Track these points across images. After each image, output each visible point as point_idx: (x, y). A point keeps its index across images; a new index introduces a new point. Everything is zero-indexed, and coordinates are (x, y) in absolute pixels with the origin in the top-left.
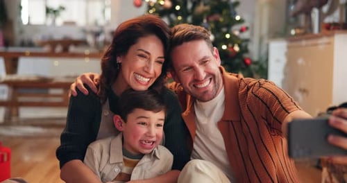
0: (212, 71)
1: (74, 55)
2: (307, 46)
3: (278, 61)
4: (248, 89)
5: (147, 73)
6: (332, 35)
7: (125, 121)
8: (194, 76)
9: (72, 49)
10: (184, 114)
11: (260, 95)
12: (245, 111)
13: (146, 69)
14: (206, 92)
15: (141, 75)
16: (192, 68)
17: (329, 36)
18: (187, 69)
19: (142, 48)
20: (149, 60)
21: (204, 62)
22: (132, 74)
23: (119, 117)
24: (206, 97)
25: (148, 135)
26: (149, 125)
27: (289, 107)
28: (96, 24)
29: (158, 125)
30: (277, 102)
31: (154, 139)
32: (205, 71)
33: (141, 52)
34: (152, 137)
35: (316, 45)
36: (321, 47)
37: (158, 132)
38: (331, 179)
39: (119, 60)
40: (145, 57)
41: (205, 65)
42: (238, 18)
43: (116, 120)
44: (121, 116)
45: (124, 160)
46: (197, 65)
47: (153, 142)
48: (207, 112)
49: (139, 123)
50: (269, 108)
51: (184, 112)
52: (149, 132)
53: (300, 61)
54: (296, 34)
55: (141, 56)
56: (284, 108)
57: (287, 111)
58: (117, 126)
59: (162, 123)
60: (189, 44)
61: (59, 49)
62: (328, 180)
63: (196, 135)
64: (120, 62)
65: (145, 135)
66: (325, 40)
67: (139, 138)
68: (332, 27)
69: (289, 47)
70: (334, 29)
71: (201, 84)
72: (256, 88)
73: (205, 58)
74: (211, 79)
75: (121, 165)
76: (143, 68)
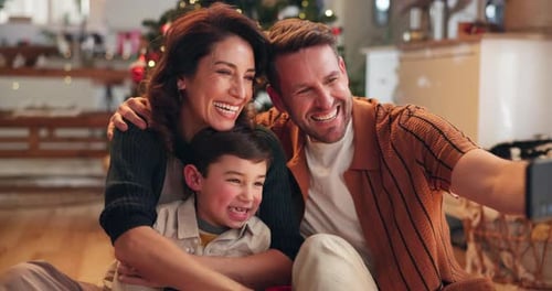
0: (341, 95)
1: (45, 73)
2: (434, 58)
3: (383, 81)
4: (391, 120)
5: (237, 97)
6: (478, 41)
7: (205, 176)
8: (315, 102)
9: (42, 62)
10: (291, 164)
11: (413, 128)
12: (389, 154)
13: (234, 92)
14: (331, 129)
15: (227, 103)
16: (313, 89)
17: (471, 42)
18: (303, 92)
19: (221, 59)
20: (236, 76)
21: (330, 80)
22: (211, 105)
23: (195, 168)
24: (333, 137)
25: (242, 198)
26: (243, 184)
27: (463, 145)
28: (66, 21)
29: (257, 184)
30: (441, 138)
31: (250, 206)
32: (332, 95)
33: (221, 67)
34: (247, 202)
35: (451, 56)
36: (457, 60)
37: (255, 194)
38: (481, 260)
39: (181, 85)
40: (229, 73)
41: (332, 85)
42: (329, 13)
43: (188, 172)
44: (197, 166)
45: (201, 236)
46: (321, 86)
47: (248, 210)
48: (326, 158)
49: (229, 180)
50: (428, 147)
51: (289, 160)
52: (244, 195)
53: (422, 82)
54: (412, 41)
55: (223, 72)
56: (455, 146)
57: (460, 151)
58: (189, 183)
59: (263, 180)
60: (309, 51)
61: (19, 62)
62: (477, 261)
63: (309, 197)
64: (183, 87)
65: (238, 198)
66: (464, 48)
67: (228, 203)
68: (474, 29)
69: (401, 60)
70: (478, 32)
71: (325, 114)
72: (404, 117)
73: (333, 74)
74: (338, 108)
75: (196, 241)
76: (229, 92)
